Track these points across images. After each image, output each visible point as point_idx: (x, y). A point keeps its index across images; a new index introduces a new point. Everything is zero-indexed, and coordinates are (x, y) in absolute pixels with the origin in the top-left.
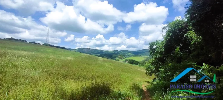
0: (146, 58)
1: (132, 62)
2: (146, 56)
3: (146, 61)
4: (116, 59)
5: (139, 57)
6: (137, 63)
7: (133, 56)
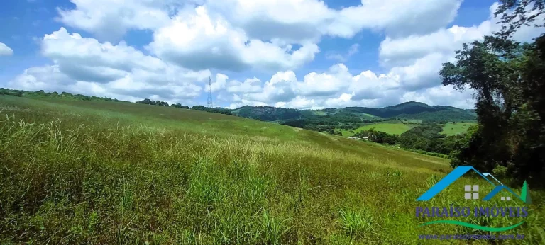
0: (413, 126)
1: (381, 138)
2: (414, 121)
3: (413, 133)
4: (335, 130)
5: (395, 125)
6: (392, 140)
7: (377, 121)
